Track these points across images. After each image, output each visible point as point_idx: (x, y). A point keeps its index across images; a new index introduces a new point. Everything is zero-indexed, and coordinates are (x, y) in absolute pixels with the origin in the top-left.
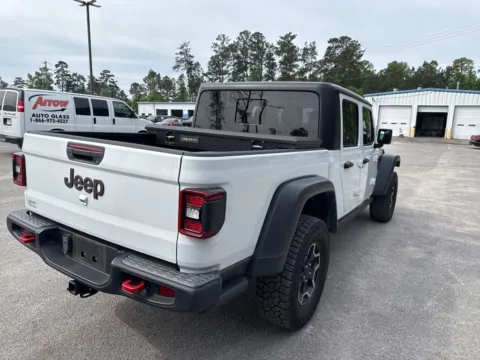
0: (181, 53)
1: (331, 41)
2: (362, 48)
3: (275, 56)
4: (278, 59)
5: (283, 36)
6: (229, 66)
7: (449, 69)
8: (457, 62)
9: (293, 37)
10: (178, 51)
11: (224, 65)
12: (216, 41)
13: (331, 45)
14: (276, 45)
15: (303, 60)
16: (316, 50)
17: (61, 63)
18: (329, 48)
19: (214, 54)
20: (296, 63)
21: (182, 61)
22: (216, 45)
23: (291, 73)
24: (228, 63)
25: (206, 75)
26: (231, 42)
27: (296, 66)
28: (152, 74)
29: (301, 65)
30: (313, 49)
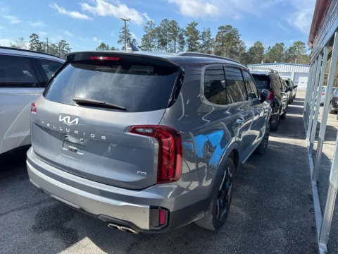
1: (220, 28)
2: (239, 33)
3: (184, 36)
4: (186, 38)
5: (190, 23)
6: (155, 42)
7: (291, 48)
8: (295, 43)
9: (196, 24)
10: (121, 31)
11: (152, 41)
12: (146, 25)
13: (220, 30)
14: (185, 29)
15: (203, 39)
16: (211, 34)
17: (34, 35)
18: (219, 32)
19: (146, 33)
20: (198, 41)
21: (122, 38)
22: (147, 28)
24: (155, 40)
25: (140, 47)
26: (156, 26)
27: (196, 43)
28: (103, 45)
29: (201, 42)
30: (209, 32)
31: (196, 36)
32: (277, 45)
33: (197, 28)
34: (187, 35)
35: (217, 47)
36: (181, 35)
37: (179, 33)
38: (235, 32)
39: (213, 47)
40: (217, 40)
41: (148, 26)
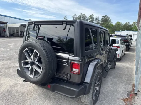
31: (93, 20)
32: (126, 23)
33: (94, 17)
34: (89, 19)
35: (101, 24)
36: (87, 19)
37: (86, 19)
38: (109, 18)
39: (99, 24)
40: (101, 21)
41: (74, 16)
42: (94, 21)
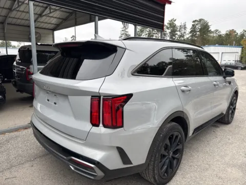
0: (123, 31)
1: (193, 22)
2: (209, 24)
5: (170, 20)
9: (175, 20)
10: (121, 30)
11: (141, 35)
13: (194, 23)
15: (180, 31)
16: (186, 26)
17: (73, 36)
18: (193, 25)
20: (177, 32)
21: (123, 34)
23: (174, 37)
24: (144, 34)
27: (176, 34)
29: (178, 33)
30: (185, 25)
33: (176, 23)
34: (168, 28)
38: (207, 23)
40: (192, 31)
42: (176, 31)
